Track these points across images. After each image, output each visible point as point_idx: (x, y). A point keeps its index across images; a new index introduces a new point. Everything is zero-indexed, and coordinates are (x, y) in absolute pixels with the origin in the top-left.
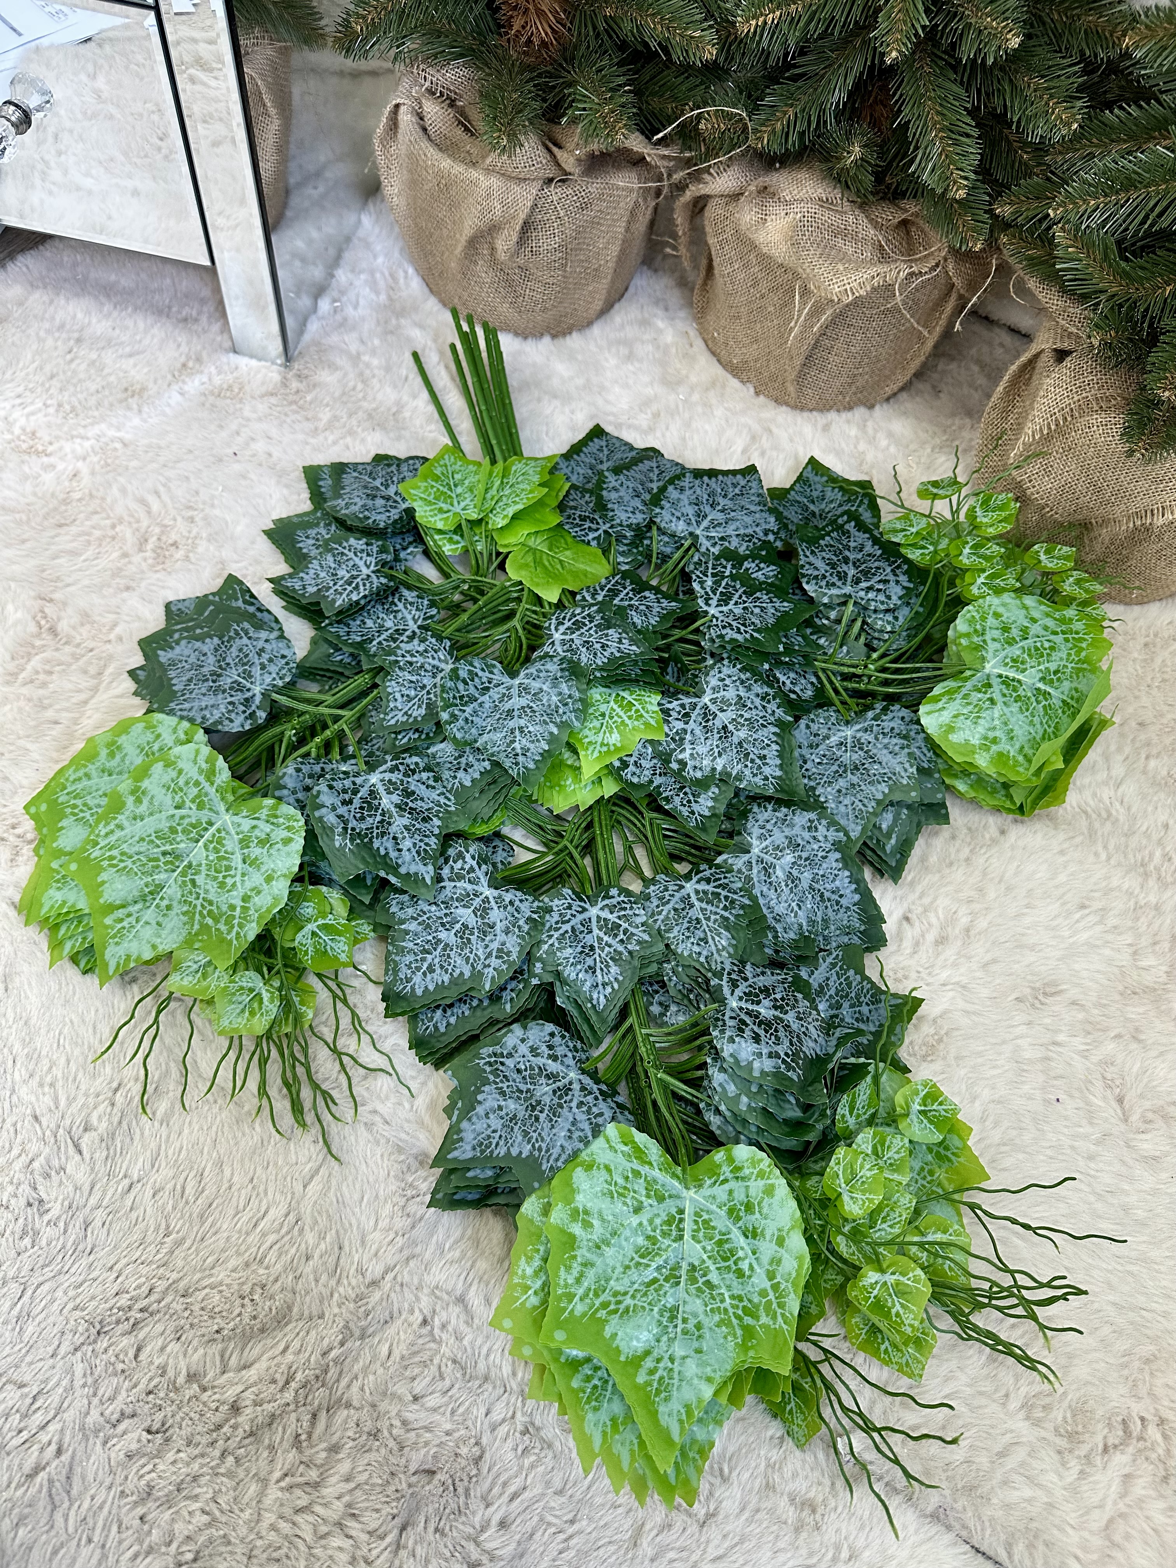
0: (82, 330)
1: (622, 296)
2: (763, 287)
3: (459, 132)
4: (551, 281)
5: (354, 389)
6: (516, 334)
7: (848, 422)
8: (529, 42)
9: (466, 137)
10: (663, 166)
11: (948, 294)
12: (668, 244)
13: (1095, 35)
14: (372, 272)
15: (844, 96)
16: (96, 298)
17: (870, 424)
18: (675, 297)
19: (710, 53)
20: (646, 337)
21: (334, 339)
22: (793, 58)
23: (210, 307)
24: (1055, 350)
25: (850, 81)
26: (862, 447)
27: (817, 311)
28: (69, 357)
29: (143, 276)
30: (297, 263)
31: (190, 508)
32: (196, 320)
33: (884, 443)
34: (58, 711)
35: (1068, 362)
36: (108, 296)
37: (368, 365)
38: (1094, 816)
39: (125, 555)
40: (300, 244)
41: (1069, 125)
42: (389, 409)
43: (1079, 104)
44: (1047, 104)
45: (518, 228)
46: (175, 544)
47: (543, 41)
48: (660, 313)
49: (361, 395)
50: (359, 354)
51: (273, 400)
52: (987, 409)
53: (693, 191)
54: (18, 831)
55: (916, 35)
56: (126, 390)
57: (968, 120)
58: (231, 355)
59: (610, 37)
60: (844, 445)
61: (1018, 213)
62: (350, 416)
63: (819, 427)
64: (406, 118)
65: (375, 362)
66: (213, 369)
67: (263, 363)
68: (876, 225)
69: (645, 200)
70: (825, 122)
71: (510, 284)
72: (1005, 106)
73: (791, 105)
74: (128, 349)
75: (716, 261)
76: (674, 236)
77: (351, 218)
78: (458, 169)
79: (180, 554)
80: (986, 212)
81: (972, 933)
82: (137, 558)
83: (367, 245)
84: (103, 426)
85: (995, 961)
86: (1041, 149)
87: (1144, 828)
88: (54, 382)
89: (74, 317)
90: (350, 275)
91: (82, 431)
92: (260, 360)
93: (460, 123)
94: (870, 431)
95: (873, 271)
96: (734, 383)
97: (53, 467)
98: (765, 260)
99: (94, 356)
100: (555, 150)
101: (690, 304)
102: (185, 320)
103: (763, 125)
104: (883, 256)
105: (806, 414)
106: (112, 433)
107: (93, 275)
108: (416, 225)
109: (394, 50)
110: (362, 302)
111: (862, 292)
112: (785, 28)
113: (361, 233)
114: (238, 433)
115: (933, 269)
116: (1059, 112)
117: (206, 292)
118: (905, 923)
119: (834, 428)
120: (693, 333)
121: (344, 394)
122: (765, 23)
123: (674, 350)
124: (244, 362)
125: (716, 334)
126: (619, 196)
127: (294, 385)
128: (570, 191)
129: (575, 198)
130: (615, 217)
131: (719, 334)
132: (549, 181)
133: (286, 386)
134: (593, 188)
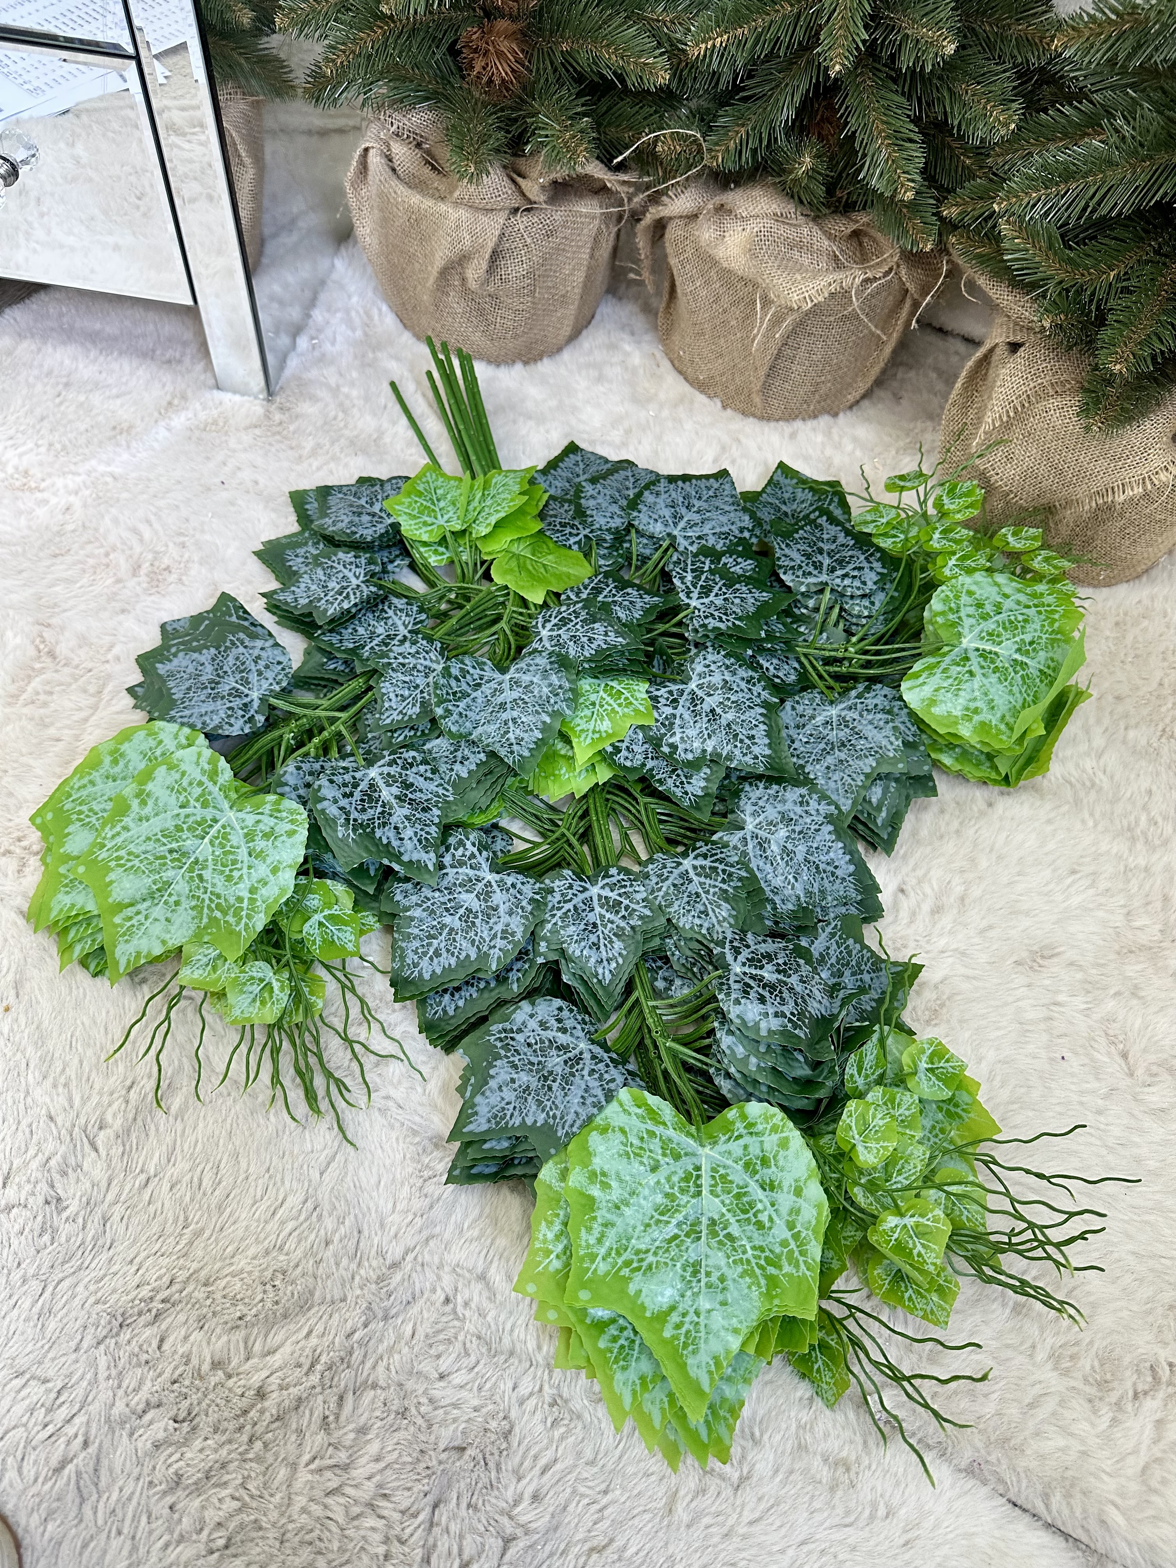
0: (69, 375)
1: (589, 323)
2: (725, 302)
3: (427, 170)
4: (521, 307)
5: (335, 418)
6: (489, 362)
7: (814, 430)
8: (490, 81)
9: (433, 175)
10: (623, 191)
11: (902, 301)
12: (632, 270)
13: (1026, 42)
14: (347, 311)
15: (793, 114)
16: (82, 344)
17: (835, 430)
18: (640, 322)
19: (663, 78)
20: (615, 360)
21: (314, 373)
22: (742, 81)
23: (192, 349)
24: (1009, 343)
25: (797, 99)
26: (829, 452)
27: (777, 321)
28: (58, 400)
29: (127, 323)
30: (275, 305)
31: (181, 534)
32: (180, 362)
33: (849, 448)
34: (59, 729)
35: (1021, 352)
36: (94, 342)
37: (347, 396)
38: (1078, 786)
39: (118, 581)
40: (277, 288)
41: (1006, 125)
42: (370, 436)
43: (1015, 106)
44: (985, 108)
45: (487, 256)
46: (168, 569)
47: (503, 80)
48: (626, 337)
49: (342, 424)
50: (338, 387)
51: (257, 431)
52: (947, 407)
53: (653, 213)
54: (24, 843)
55: (858, 48)
56: (114, 428)
57: (912, 127)
58: (215, 392)
59: (567, 70)
60: (810, 451)
61: (964, 213)
62: (333, 443)
63: (786, 435)
64: (375, 160)
65: (355, 393)
66: (198, 406)
67: (246, 398)
68: (830, 237)
69: (607, 227)
70: (776, 139)
71: (481, 312)
72: (945, 113)
73: (743, 125)
74: (114, 391)
75: (678, 281)
76: (637, 261)
77: (324, 263)
78: (427, 203)
79: (173, 577)
80: (934, 214)
81: (967, 901)
82: (131, 583)
83: (342, 287)
84: (94, 462)
85: (990, 927)
86: (981, 152)
87: (1128, 795)
88: (45, 423)
89: (62, 363)
90: (326, 315)
91: (72, 467)
92: (243, 394)
93: (428, 162)
94: (836, 438)
95: (830, 278)
96: (701, 398)
97: (46, 502)
98: (727, 276)
99: (82, 398)
100: (519, 180)
101: (656, 328)
102: (169, 362)
103: (717, 144)
104: (838, 264)
105: (773, 424)
106: (102, 468)
107: (78, 325)
108: (389, 262)
109: (362, 97)
110: (339, 338)
111: (821, 299)
112: (733, 50)
113: (335, 276)
114: (224, 464)
115: (886, 274)
116: (997, 114)
117: (188, 335)
118: (900, 895)
119: (801, 436)
120: (659, 354)
121: (325, 423)
122: (714, 46)
123: (641, 371)
124: (227, 398)
125: (681, 353)
126: (583, 223)
127: (277, 417)
128: (536, 219)
129: (541, 226)
130: (580, 244)
131: (684, 353)
132: (515, 211)
133: (269, 418)
134: (557, 216)
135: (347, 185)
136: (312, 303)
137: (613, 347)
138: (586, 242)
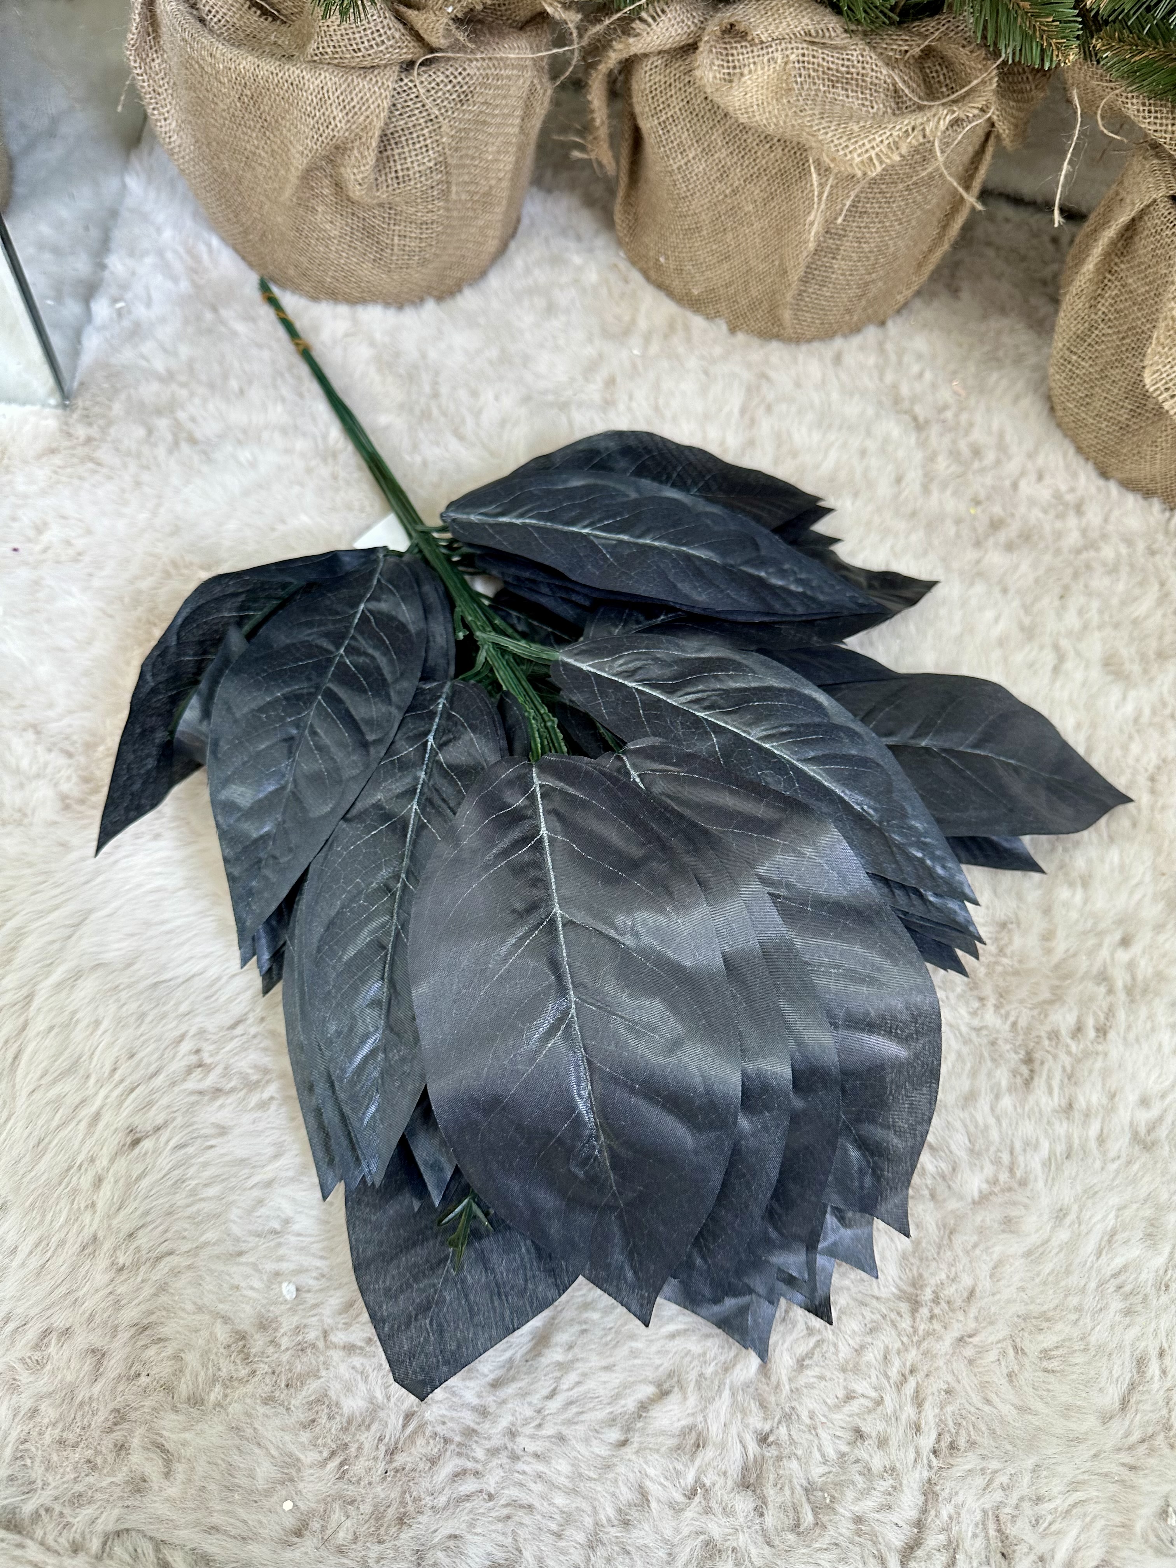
1: (515, 229)
2: (737, 176)
3: (254, 16)
6: (387, 304)
7: (861, 348)
9: (266, 23)
10: (570, 19)
11: (980, 151)
12: (579, 146)
14: (160, 252)
17: (889, 347)
18: (584, 221)
21: (128, 355)
24: (1173, 197)
33: (915, 368)
45: (374, 143)
48: (572, 245)
53: (618, 51)
63: (828, 360)
64: (169, 7)
68: (888, 61)
69: (541, 83)
71: (369, 233)
75: (657, 154)
76: (587, 131)
77: (110, 184)
78: (267, 67)
90: (129, 262)
92: (24, 404)
94: (893, 356)
95: (904, 125)
96: (698, 322)
98: (741, 134)
100: (411, 14)
101: (611, 227)
104: (905, 104)
105: (804, 347)
108: (214, 169)
110: (156, 295)
111: (897, 158)
114: (14, 520)
115: (983, 110)
119: (847, 358)
123: (604, 292)
125: (662, 260)
126: (509, 78)
127: (81, 432)
128: (442, 77)
129: (449, 87)
130: (506, 111)
131: (667, 259)
132: (408, 66)
133: (69, 435)
134: (472, 69)
135: (130, 54)
136: (104, 245)
137: (557, 261)
138: (515, 108)
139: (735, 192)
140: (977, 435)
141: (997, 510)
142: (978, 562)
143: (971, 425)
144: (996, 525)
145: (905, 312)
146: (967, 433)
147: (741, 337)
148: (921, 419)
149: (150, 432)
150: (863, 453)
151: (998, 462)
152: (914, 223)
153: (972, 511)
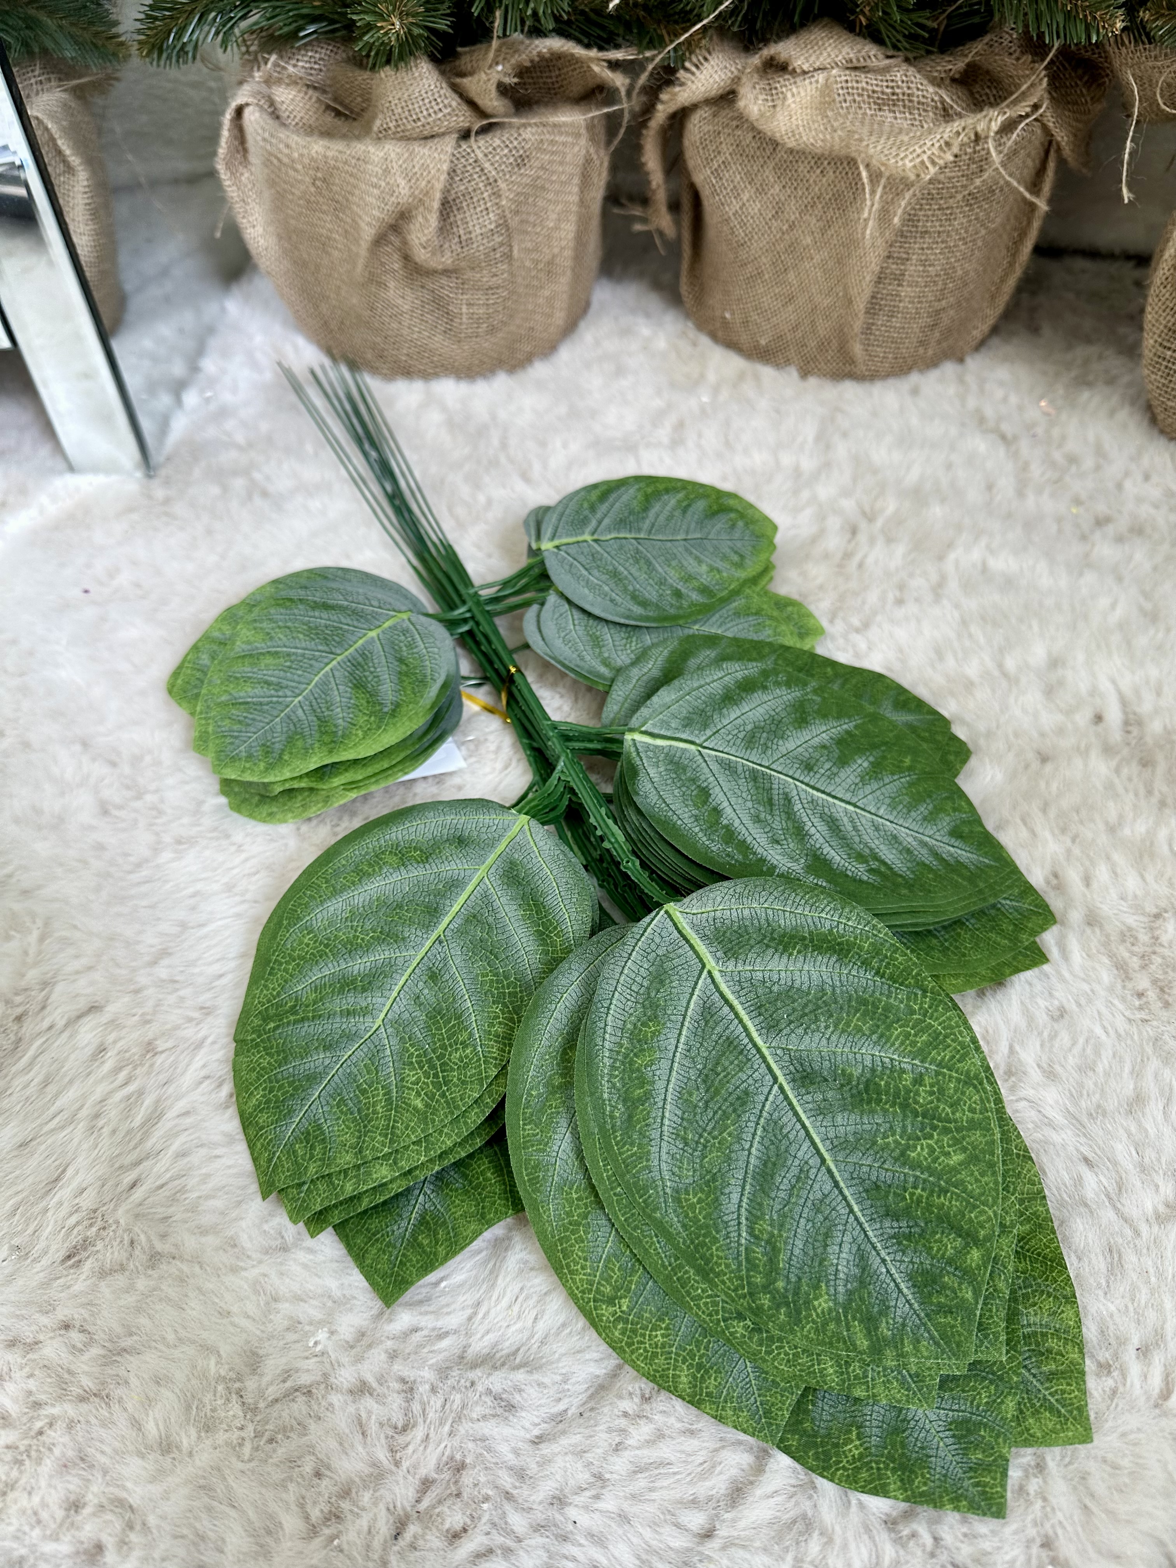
1: (585, 312)
3: (329, 119)
4: (494, 282)
9: (338, 122)
10: (617, 78)
11: (1041, 169)
14: (249, 353)
20: (633, 347)
21: (213, 432)
23: (31, 434)
32: (15, 451)
33: (998, 394)
40: (148, 344)
45: (436, 205)
48: (640, 320)
51: (135, 516)
53: (666, 105)
58: (67, 477)
63: (905, 393)
64: (251, 117)
66: (44, 499)
67: (114, 478)
68: (934, 80)
71: (439, 303)
76: (646, 197)
77: (210, 309)
78: (336, 150)
83: (238, 330)
90: (221, 363)
92: (108, 474)
93: (328, 107)
94: (974, 385)
96: (768, 371)
100: (465, 82)
105: (878, 383)
110: (241, 385)
111: (947, 159)
113: (227, 320)
114: (89, 567)
115: (1037, 105)
119: (926, 391)
120: (693, 332)
123: (673, 355)
124: (86, 482)
125: (728, 315)
126: (564, 144)
127: (160, 493)
128: (497, 142)
129: (506, 151)
130: (563, 178)
131: (733, 314)
132: (465, 135)
133: (150, 497)
134: (528, 134)
135: (220, 167)
136: (200, 351)
137: (626, 332)
138: (572, 176)
139: (792, 227)
140: (1071, 446)
141: (1101, 508)
142: (1087, 555)
143: (1063, 438)
144: (1101, 522)
145: (983, 350)
146: (1060, 446)
147: (813, 381)
148: (1009, 436)
149: (225, 489)
150: (949, 466)
151: (1098, 468)
152: (980, 243)
153: (1074, 510)
